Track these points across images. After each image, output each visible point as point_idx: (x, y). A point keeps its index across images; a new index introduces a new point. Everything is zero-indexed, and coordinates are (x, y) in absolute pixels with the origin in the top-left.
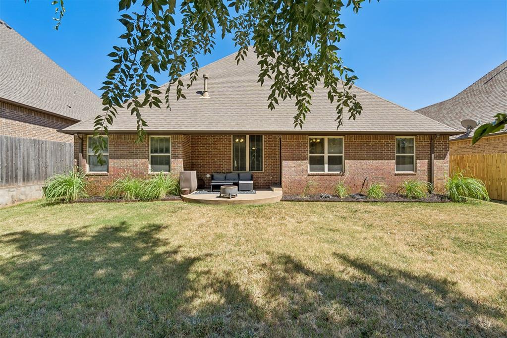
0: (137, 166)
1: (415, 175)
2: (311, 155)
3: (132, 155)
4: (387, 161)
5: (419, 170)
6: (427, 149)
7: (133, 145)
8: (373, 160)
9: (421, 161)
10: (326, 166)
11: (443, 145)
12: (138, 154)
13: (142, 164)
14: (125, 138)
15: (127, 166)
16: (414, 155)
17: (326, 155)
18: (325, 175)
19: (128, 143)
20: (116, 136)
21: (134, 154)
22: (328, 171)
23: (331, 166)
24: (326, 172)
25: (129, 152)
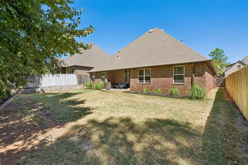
1: (184, 85)
2: (139, 76)
4: (169, 78)
5: (186, 82)
6: (191, 71)
8: (162, 78)
9: (187, 77)
10: (144, 81)
11: (201, 68)
13: (100, 80)
14: (97, 73)
15: (97, 81)
16: (184, 74)
17: (144, 76)
18: (144, 84)
22: (145, 82)
23: (146, 81)
24: (144, 82)
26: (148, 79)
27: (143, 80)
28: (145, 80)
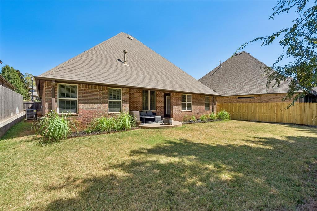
0: (100, 108)
2: (182, 102)
3: (96, 100)
4: (203, 106)
5: (210, 109)
6: (212, 101)
7: (97, 93)
8: (200, 105)
9: (211, 105)
11: (215, 100)
12: (101, 100)
13: (104, 107)
14: (91, 88)
15: (93, 108)
16: (209, 103)
17: (187, 103)
18: (186, 112)
19: (94, 91)
20: (84, 86)
21: (98, 100)
22: (187, 110)
25: (95, 98)
26: (189, 106)
27: (185, 107)
28: (187, 107)
